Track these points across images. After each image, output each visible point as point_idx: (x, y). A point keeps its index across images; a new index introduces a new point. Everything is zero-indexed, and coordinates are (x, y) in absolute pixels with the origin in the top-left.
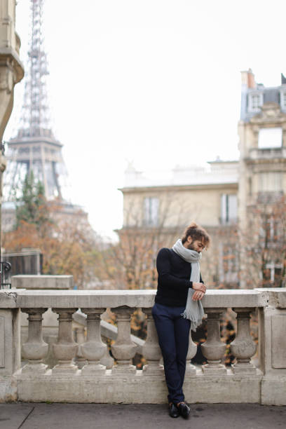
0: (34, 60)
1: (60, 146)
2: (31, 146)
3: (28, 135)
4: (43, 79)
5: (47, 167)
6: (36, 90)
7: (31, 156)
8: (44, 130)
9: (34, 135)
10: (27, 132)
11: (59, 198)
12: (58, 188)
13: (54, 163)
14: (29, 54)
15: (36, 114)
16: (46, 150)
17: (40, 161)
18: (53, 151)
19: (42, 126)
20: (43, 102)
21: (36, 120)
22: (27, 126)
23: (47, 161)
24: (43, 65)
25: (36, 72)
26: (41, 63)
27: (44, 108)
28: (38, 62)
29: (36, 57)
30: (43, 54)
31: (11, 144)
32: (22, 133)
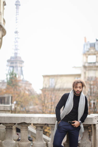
0: (16, 34)
1: (23, 62)
2: (14, 62)
5: (19, 69)
6: (16, 44)
7: (14, 65)
8: (19, 57)
11: (23, 79)
12: (23, 75)
13: (21, 67)
14: (15, 32)
16: (19, 63)
17: (17, 66)
18: (21, 64)
19: (18, 55)
21: (16, 54)
23: (19, 67)
25: (17, 38)
27: (19, 49)
28: (18, 35)
30: (19, 32)
31: (8, 61)
32: (11, 58)
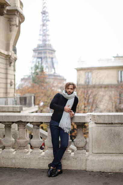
0: (44, 15)
1: (55, 51)
2: (43, 51)
3: (41, 47)
4: (48, 23)
5: (49, 60)
6: (44, 28)
7: (43, 55)
8: (48, 45)
9: (44, 47)
10: (41, 46)
11: (55, 73)
12: (54, 68)
13: (52, 58)
14: (41, 13)
15: (44, 38)
16: (49, 53)
17: (46, 57)
18: (52, 53)
19: (47, 43)
20: (48, 33)
21: (44, 41)
22: (41, 43)
23: (49, 57)
24: (47, 18)
25: (45, 20)
26: (47, 16)
27: (48, 35)
28: (46, 16)
29: (44, 14)
30: (47, 13)
31: (35, 51)
32: (39, 46)
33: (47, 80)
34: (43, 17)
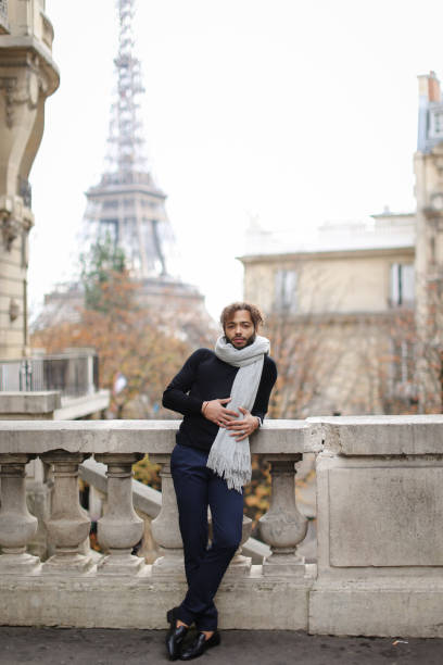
0: (123, 71)
1: (163, 197)
2: (121, 198)
3: (116, 182)
4: (137, 99)
5: (144, 229)
6: (126, 115)
7: (121, 213)
8: (140, 174)
9: (125, 182)
10: (114, 178)
11: (163, 274)
12: (162, 259)
13: (154, 223)
14: (115, 62)
15: (127, 150)
16: (143, 203)
17: (134, 219)
18: (153, 205)
19: (137, 168)
20: (137, 133)
21: (127, 160)
22: (114, 168)
23: (144, 219)
24: (136, 79)
25: (127, 87)
26: (134, 74)
27: (140, 141)
28: (130, 74)
29: (125, 66)
30: (136, 62)
31: (92, 196)
32: (107, 180)
33: (139, 300)
34: (122, 77)
